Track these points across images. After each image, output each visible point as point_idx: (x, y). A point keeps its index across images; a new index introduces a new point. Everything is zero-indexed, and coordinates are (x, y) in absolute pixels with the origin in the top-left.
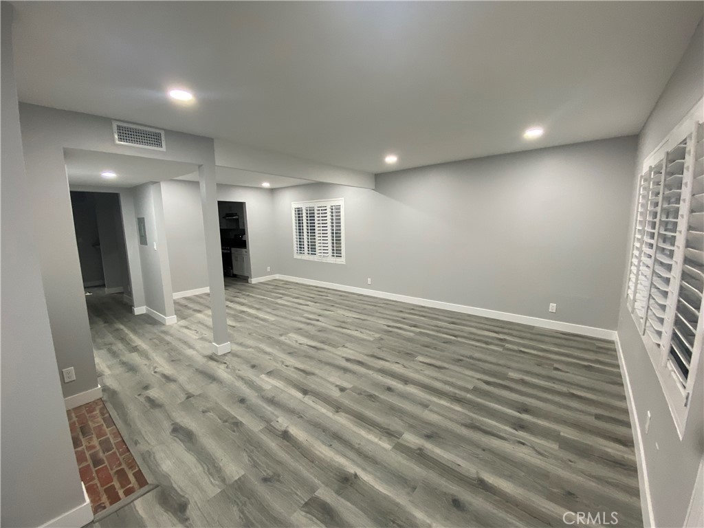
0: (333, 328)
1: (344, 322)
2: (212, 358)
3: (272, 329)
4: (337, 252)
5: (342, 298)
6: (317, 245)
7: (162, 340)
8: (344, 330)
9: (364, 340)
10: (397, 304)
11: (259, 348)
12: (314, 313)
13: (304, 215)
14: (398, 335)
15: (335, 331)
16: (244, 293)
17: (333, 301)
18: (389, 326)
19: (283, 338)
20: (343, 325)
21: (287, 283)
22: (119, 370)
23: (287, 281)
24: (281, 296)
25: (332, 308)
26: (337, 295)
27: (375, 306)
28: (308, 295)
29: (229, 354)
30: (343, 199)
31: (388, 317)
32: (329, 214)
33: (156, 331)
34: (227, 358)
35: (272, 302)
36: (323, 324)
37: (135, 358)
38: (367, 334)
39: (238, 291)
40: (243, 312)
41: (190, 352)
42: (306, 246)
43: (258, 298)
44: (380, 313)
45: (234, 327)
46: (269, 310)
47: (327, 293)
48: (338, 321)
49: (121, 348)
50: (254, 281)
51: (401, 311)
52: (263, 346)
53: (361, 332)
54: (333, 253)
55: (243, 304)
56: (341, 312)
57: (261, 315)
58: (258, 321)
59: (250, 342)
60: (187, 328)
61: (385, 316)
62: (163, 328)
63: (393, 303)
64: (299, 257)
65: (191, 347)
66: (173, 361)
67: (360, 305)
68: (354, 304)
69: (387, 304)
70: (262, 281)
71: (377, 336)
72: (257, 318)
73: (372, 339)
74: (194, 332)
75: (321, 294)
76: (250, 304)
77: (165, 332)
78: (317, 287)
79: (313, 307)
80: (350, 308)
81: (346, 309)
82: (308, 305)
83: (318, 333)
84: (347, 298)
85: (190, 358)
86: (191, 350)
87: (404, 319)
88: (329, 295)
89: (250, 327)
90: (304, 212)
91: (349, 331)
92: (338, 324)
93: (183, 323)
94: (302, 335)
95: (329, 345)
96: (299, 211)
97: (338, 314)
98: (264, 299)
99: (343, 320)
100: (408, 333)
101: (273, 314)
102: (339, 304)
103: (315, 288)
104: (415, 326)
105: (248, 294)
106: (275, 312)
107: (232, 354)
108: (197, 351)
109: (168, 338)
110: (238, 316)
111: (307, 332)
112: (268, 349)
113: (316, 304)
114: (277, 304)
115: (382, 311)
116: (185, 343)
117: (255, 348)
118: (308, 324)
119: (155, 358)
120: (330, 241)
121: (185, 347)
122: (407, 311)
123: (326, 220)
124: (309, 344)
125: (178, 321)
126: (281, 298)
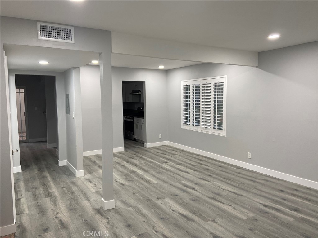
0: (207, 199)
1: (218, 194)
2: (99, 211)
3: (152, 191)
4: (219, 124)
5: (221, 168)
6: (201, 118)
7: (69, 189)
8: (218, 204)
9: (236, 217)
10: (278, 182)
11: (138, 209)
12: (192, 181)
13: (191, 91)
14: (275, 217)
15: (208, 203)
16: (139, 155)
17: (211, 171)
18: (265, 206)
19: (159, 202)
20: (217, 197)
21: (174, 149)
22: (34, 211)
23: (174, 148)
24: (166, 160)
25: (209, 178)
26: (216, 165)
27: (254, 181)
28: (189, 162)
29: (113, 211)
30: (226, 76)
31: (267, 195)
32: (212, 90)
33: (68, 181)
34: (111, 214)
35: (158, 166)
36: (198, 194)
37: (47, 202)
38: (241, 211)
39: (134, 153)
40: (134, 172)
41: (85, 203)
42: (191, 118)
43: (148, 161)
44: (258, 189)
45: (123, 185)
46: (154, 173)
47: (207, 162)
48: (213, 192)
49: (41, 192)
50: (148, 145)
51: (282, 191)
52: (141, 207)
53: (234, 208)
54: (215, 126)
55: (135, 165)
56: (217, 183)
57: (147, 177)
58: (142, 182)
59: (132, 201)
60: (90, 181)
61: (263, 194)
62: (74, 180)
63: (275, 181)
64: (185, 127)
65: (87, 199)
66: (71, 209)
67: (237, 178)
68: (231, 176)
69: (267, 181)
70: (154, 146)
71: (251, 215)
72: (143, 179)
73: (244, 218)
74: (93, 185)
75: (201, 162)
76: (141, 165)
77: (74, 183)
78: (199, 155)
79: (192, 175)
80: (227, 180)
81: (222, 181)
82: (187, 172)
83: (192, 202)
84: (226, 170)
85: (83, 209)
86: (87, 201)
87: (285, 200)
88: (209, 165)
89: (135, 187)
90: (191, 88)
91: (221, 205)
92: (212, 195)
93: (89, 176)
94: (176, 201)
95: (200, 216)
96: (187, 88)
97: (213, 184)
98: (152, 162)
99: (217, 191)
100: (287, 217)
101: (156, 177)
102: (217, 175)
103: (197, 157)
104: (296, 210)
105: (141, 156)
106: (157, 175)
107: (115, 210)
108: (90, 203)
109: (74, 189)
110: (129, 175)
111: (181, 199)
112: (145, 211)
113: (195, 172)
114: (162, 168)
115: (260, 188)
116: (85, 194)
117: (135, 208)
118: (184, 191)
119: (60, 204)
120: (212, 115)
121: (83, 198)
122: (289, 191)
123: (210, 96)
124: (181, 211)
125: (85, 174)
126: (166, 162)
